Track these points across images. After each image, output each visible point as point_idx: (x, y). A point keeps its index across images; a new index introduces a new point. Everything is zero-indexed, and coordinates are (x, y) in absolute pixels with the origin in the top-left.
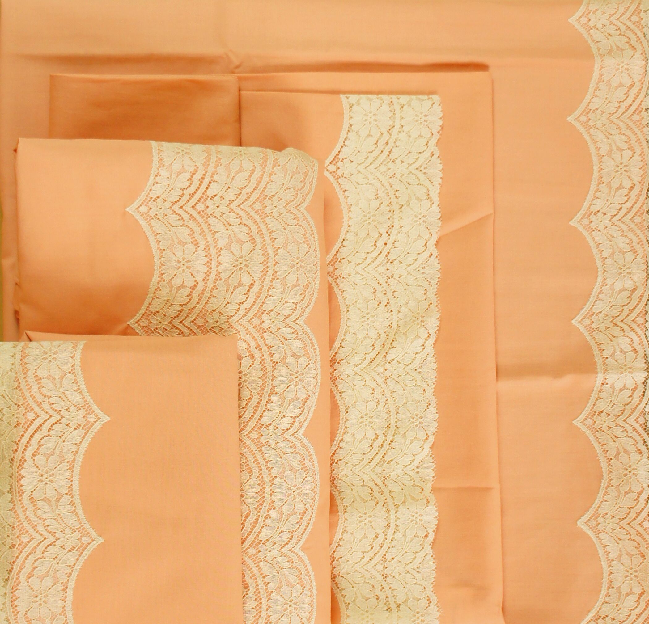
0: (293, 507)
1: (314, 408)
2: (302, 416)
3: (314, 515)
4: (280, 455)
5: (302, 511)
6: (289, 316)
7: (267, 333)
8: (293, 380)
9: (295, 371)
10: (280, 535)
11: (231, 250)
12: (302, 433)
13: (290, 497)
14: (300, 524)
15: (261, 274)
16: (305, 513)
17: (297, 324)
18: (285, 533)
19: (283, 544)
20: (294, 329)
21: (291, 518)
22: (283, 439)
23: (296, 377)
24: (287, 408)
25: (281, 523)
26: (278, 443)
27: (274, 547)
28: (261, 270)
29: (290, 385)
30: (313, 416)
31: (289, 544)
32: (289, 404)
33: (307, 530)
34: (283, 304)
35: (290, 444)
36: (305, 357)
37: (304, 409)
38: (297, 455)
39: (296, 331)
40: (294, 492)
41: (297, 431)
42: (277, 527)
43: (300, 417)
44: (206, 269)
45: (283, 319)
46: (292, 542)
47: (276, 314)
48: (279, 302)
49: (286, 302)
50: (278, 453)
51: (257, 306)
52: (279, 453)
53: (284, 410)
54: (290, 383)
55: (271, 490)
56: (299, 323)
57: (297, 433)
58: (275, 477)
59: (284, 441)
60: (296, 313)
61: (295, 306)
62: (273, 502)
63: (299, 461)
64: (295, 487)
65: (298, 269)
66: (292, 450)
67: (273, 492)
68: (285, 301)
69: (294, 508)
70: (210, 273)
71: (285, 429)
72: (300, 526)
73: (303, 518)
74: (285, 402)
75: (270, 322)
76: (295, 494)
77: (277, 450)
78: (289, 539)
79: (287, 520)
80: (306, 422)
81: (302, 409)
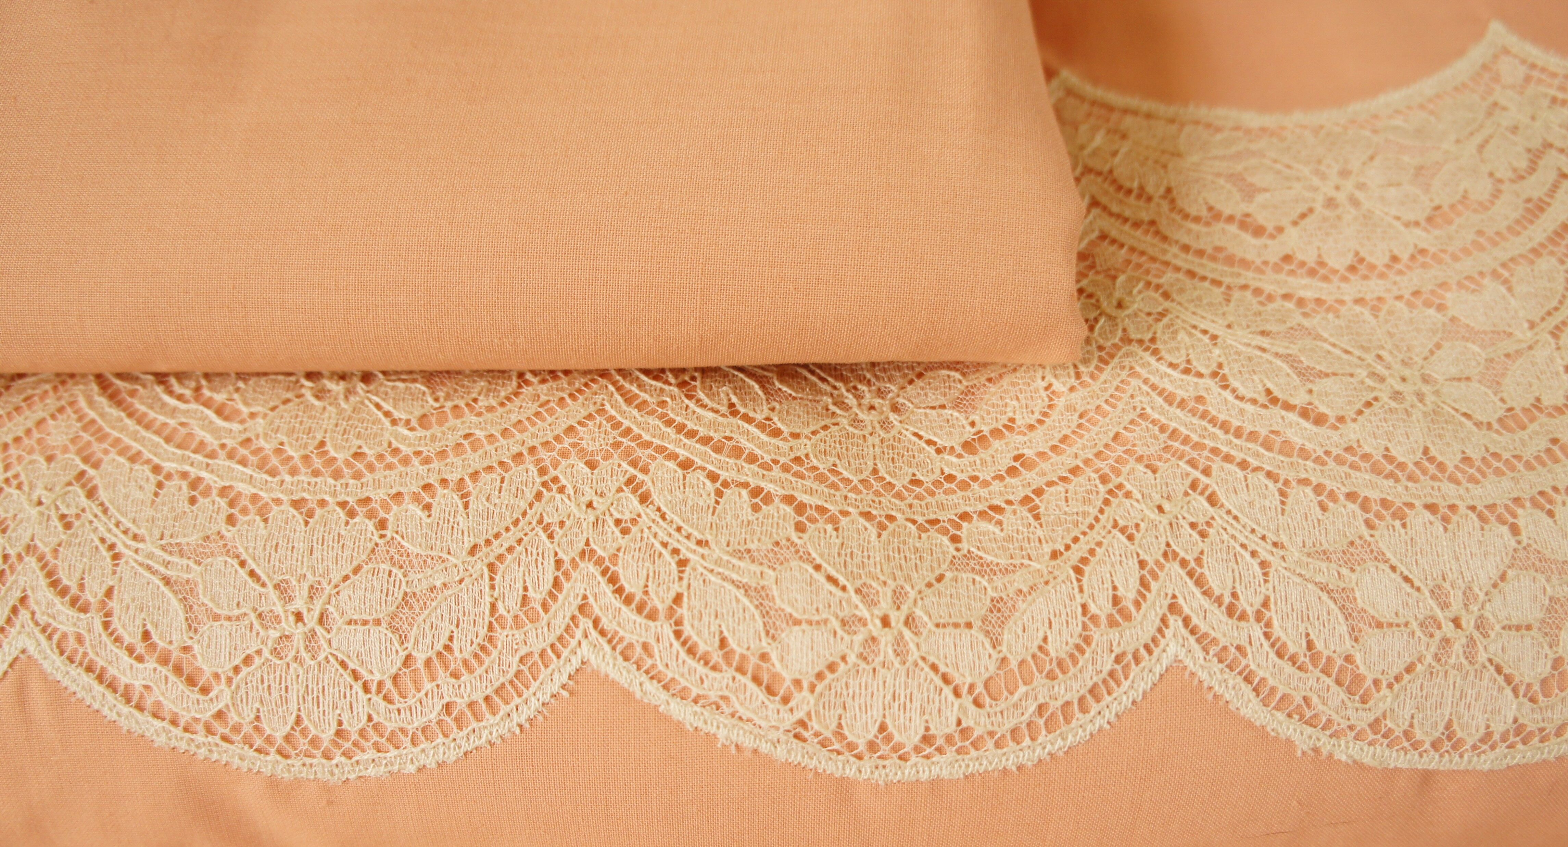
0: (224, 612)
1: (722, 734)
2: (683, 655)
3: (178, 739)
4: (488, 542)
5: (200, 662)
6: (1199, 582)
7: (1102, 489)
8: (872, 604)
9: (919, 612)
10: (103, 549)
11: (1446, 344)
12: (594, 661)
13: (273, 595)
14: (140, 648)
15: (1378, 456)
16: (191, 681)
17: (1164, 620)
18: (109, 569)
19: (59, 562)
20: (1138, 604)
21: (175, 602)
22: (566, 558)
23: (885, 622)
24: (725, 579)
25: (159, 552)
26: (551, 536)
27: (56, 522)
28: (1394, 453)
29: (844, 588)
30: (679, 726)
31: (50, 594)
32: (746, 589)
33: (109, 695)
34: (1254, 554)
35: (536, 596)
36: (992, 668)
37: (714, 668)
38: (483, 632)
39: (1128, 617)
40: (299, 617)
41: (603, 633)
42: (142, 532)
43: (676, 645)
44: (1338, 262)
45: (1182, 554)
46: (60, 606)
47: (1201, 520)
48: (1260, 531)
49: (1263, 564)
50: (497, 536)
51: (1222, 441)
52: (496, 543)
53: (718, 562)
54: (858, 591)
55: (322, 503)
56: (1168, 633)
57: (594, 634)
58: (382, 525)
59: (559, 563)
60: (1218, 615)
61: (1250, 611)
62: (263, 514)
63: (447, 648)
64: (321, 621)
65: (1430, 624)
66: (509, 606)
67: (310, 514)
68: (1270, 558)
69: (216, 618)
70: (1325, 279)
71: (619, 569)
72: (130, 650)
73: (164, 670)
74: (754, 568)
75: (1156, 497)
76: (288, 625)
77: (515, 533)
78: (74, 590)
79: (167, 581)
80: (652, 687)
81: (717, 657)
